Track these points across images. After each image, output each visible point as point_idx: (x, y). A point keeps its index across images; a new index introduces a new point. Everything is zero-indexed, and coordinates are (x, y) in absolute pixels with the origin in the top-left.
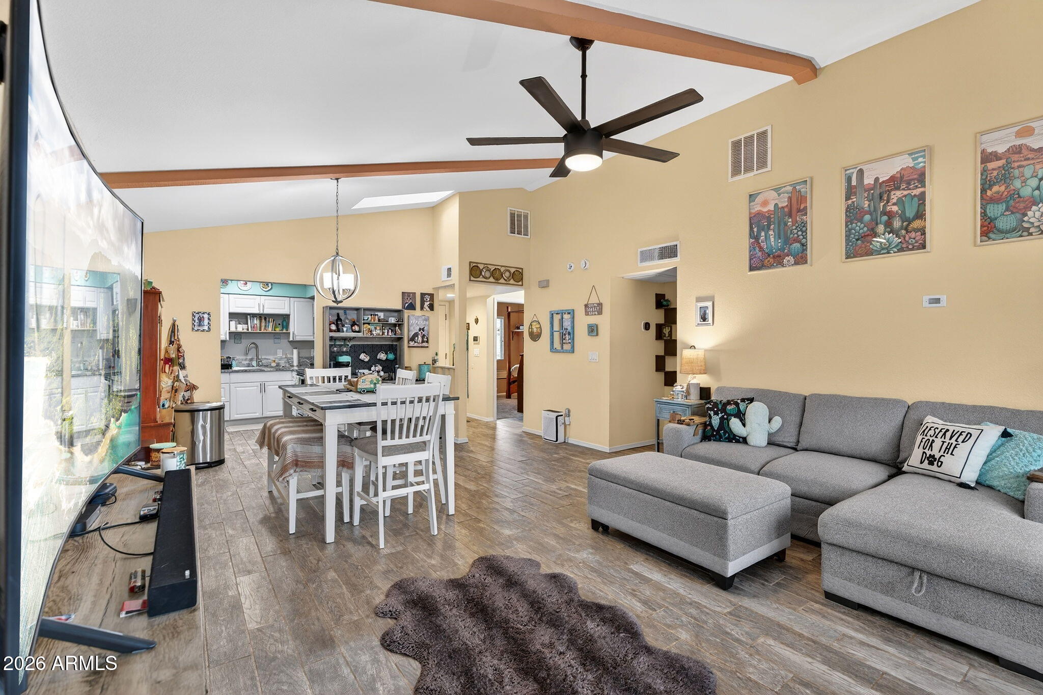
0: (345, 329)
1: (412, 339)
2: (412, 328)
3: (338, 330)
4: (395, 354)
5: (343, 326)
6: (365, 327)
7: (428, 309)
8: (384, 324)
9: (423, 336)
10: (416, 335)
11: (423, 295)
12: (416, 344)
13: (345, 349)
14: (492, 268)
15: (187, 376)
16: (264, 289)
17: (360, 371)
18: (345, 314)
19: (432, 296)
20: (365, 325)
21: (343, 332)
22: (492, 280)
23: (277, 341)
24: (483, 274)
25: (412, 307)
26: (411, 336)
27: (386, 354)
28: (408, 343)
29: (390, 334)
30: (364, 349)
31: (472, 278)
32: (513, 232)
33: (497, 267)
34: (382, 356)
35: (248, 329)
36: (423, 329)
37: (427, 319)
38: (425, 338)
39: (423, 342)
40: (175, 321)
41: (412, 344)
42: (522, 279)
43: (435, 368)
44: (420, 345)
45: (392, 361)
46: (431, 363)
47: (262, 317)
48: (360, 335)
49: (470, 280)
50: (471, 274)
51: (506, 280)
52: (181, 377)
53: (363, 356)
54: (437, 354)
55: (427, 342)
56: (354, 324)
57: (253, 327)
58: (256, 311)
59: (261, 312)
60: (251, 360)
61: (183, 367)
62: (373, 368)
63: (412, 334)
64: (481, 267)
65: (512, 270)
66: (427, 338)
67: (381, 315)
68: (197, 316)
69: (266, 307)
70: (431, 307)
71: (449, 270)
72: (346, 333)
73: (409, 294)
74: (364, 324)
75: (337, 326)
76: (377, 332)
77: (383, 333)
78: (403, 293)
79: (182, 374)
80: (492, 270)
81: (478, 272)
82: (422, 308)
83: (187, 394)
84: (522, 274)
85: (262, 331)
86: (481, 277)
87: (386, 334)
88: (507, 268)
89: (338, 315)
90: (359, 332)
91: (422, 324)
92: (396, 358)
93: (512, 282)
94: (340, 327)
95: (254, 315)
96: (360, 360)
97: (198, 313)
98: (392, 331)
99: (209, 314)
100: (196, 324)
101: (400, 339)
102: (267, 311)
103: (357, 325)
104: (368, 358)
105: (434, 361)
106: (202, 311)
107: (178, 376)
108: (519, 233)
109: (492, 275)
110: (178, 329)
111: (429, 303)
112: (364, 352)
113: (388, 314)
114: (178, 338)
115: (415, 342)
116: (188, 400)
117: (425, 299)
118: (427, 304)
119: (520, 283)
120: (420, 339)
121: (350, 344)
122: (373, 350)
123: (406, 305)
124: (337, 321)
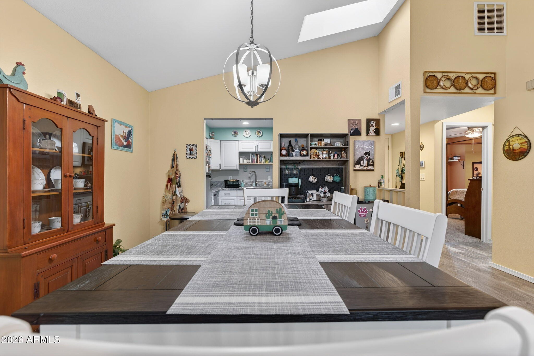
0: (294, 154)
1: (358, 162)
2: (357, 153)
3: (288, 155)
4: (341, 177)
5: (293, 151)
6: (313, 152)
7: (374, 134)
8: (331, 149)
9: (369, 160)
10: (361, 159)
11: (368, 121)
12: (361, 168)
13: (295, 172)
14: (453, 76)
15: (182, 192)
16: (258, 136)
17: (309, 191)
18: (296, 141)
19: (377, 121)
20: (313, 150)
21: (293, 156)
22: (453, 90)
23: (267, 170)
24: (442, 83)
25: (357, 133)
26: (356, 160)
27: (333, 176)
28: (354, 166)
29: (336, 157)
30: (313, 172)
31: (428, 90)
32: (481, 29)
33: (460, 75)
34: (329, 178)
35: (250, 163)
36: (369, 154)
37: (373, 143)
38: (371, 163)
39: (369, 165)
40: (175, 152)
41: (358, 167)
42: (495, 87)
43: (381, 190)
44: (365, 168)
45: (339, 183)
46: (376, 185)
47: (257, 154)
48: (307, 158)
49: (425, 92)
50: (426, 86)
51: (472, 89)
52: (178, 193)
53: (311, 179)
54: (382, 177)
55: (373, 165)
56: (303, 149)
57: (253, 161)
58: (253, 150)
59: (257, 151)
60: (253, 182)
61: (179, 185)
62: (320, 190)
63: (357, 157)
64: (439, 76)
65: (481, 77)
66: (373, 162)
67: (328, 141)
68: (189, 147)
69: (259, 147)
70: (377, 132)
71: (398, 88)
72: (296, 157)
73: (354, 120)
74: (311, 148)
75: (288, 151)
76: (324, 156)
77: (330, 157)
78: (349, 120)
79: (178, 191)
80: (453, 78)
81: (435, 83)
82: (368, 133)
83: (182, 206)
84: (495, 80)
85: (258, 163)
86: (439, 87)
87: (332, 158)
88: (474, 75)
89: (290, 142)
90: (307, 155)
91: (367, 148)
92: (341, 181)
93: (480, 90)
94: (291, 152)
95: (253, 153)
96: (309, 181)
97: (189, 145)
98: (338, 155)
99: (196, 146)
100: (188, 153)
101: (345, 162)
102: (260, 150)
103: (305, 150)
104: (316, 180)
105: (380, 184)
106: (192, 144)
107: (175, 192)
108: (491, 30)
109: (453, 84)
110: (177, 157)
111: (374, 128)
112: (313, 175)
113: (334, 140)
114: (176, 164)
115: (361, 166)
116: (183, 209)
117: (370, 125)
118: (372, 129)
119: (492, 91)
120: (366, 162)
121: (300, 167)
122: (320, 173)
123: (353, 130)
124: (288, 146)
